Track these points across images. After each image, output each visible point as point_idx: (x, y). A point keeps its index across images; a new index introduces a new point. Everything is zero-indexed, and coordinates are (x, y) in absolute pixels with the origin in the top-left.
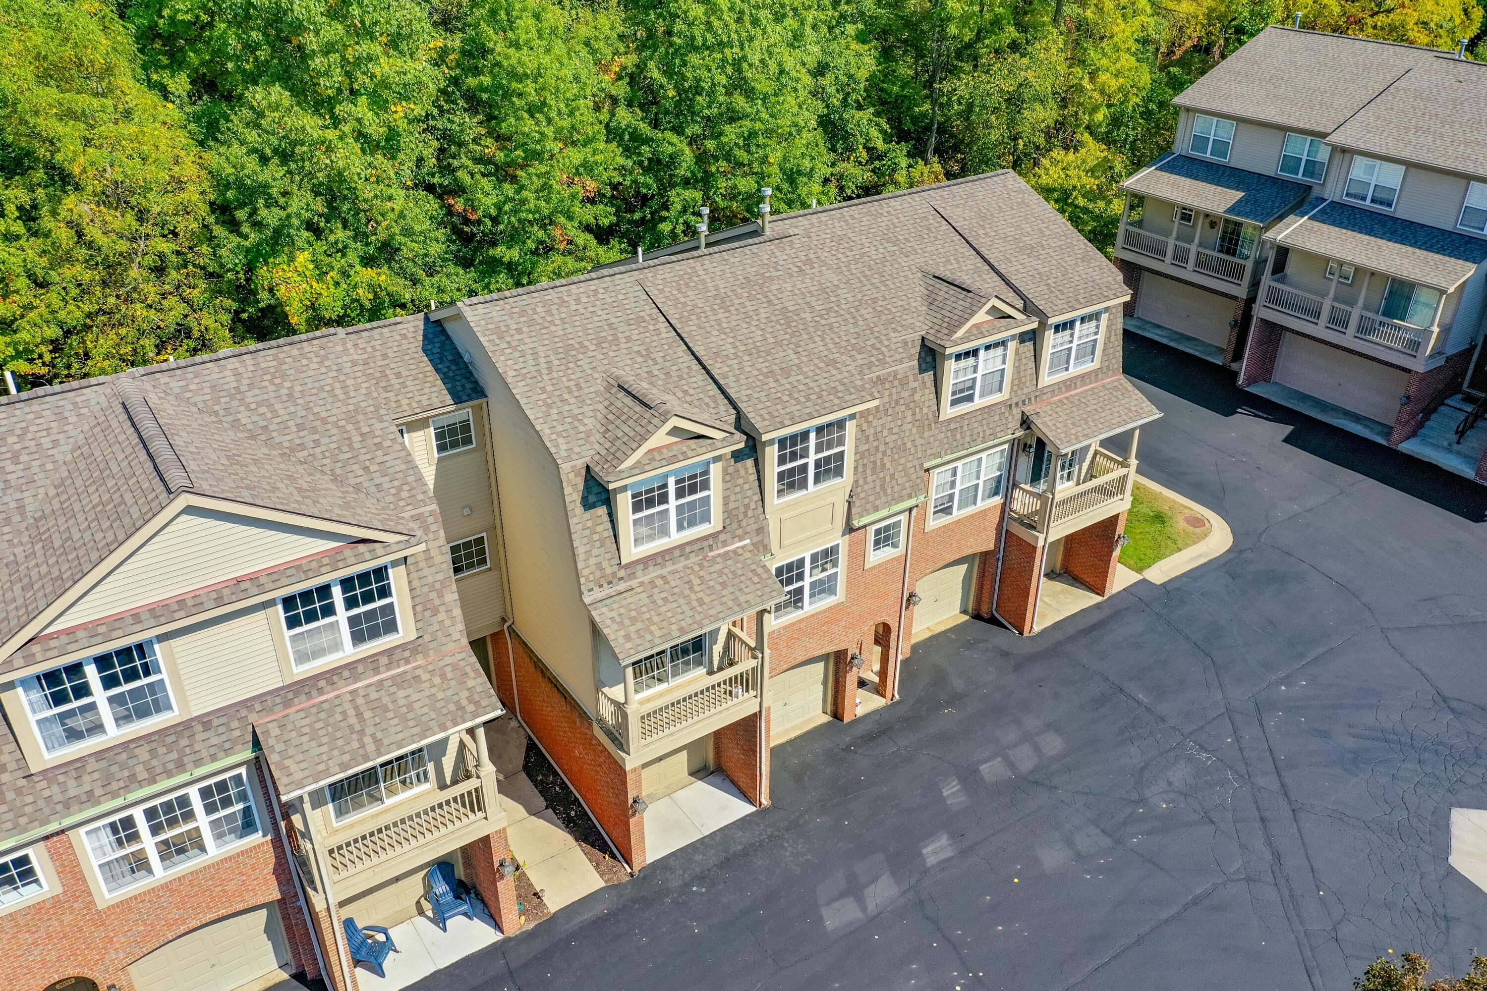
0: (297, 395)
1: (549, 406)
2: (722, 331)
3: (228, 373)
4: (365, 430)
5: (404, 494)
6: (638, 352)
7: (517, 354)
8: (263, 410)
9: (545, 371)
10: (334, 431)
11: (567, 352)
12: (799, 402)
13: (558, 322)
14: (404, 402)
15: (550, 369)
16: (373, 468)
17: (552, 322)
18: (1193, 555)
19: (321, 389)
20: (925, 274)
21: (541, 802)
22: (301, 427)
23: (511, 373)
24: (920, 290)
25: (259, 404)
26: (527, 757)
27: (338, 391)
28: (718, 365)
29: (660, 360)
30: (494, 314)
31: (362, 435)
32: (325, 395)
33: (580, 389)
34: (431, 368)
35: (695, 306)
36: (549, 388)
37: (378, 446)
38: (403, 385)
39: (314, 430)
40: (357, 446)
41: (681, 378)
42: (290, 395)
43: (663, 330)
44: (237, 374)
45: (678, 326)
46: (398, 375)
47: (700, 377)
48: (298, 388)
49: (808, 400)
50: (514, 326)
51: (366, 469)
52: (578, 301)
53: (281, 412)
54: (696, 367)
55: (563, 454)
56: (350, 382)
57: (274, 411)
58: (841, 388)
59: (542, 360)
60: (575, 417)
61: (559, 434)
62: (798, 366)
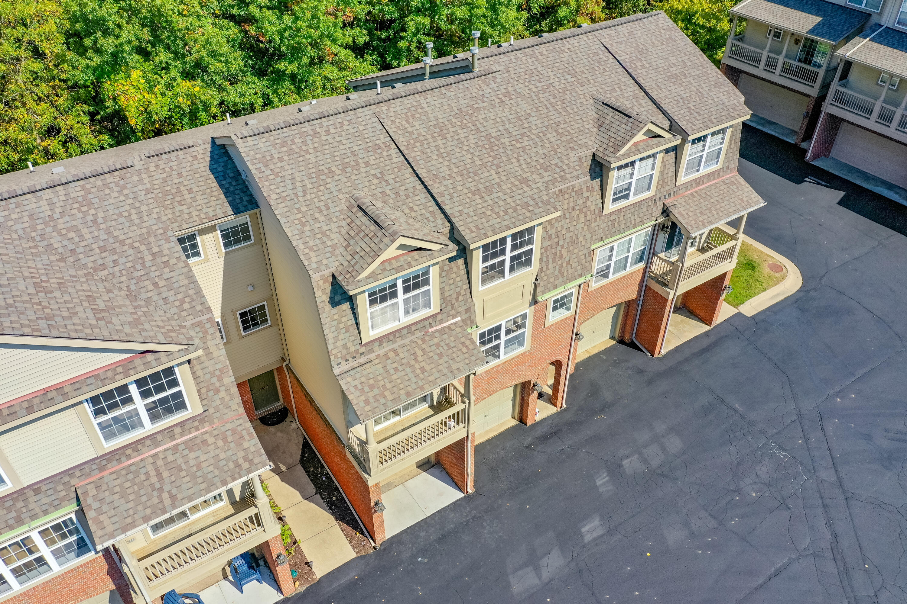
0: (100, 221)
1: (303, 224)
2: (440, 156)
3: (44, 203)
4: (155, 250)
5: (186, 306)
6: (375, 175)
7: (279, 180)
8: (72, 235)
9: (300, 194)
10: (130, 252)
11: (318, 177)
12: (499, 216)
13: (311, 151)
14: (195, 213)
15: (304, 192)
16: (161, 284)
17: (307, 151)
18: (774, 294)
19: (120, 215)
20: (596, 100)
21: (312, 489)
22: (102, 249)
23: (274, 196)
24: (592, 114)
25: (69, 230)
26: (303, 453)
27: (134, 217)
28: (436, 185)
29: (391, 181)
30: (261, 145)
31: (153, 254)
32: (122, 220)
33: (327, 207)
34: (216, 184)
35: (419, 134)
36: (304, 209)
37: (166, 263)
38: (194, 199)
39: (114, 252)
40: (148, 264)
41: (407, 196)
42: (95, 221)
43: (394, 156)
44: (51, 204)
45: (406, 152)
46: (190, 191)
47: (423, 195)
48: (101, 215)
49: (506, 213)
50: (276, 156)
51: (155, 284)
52: (328, 132)
53: (87, 236)
54: (420, 187)
55: (314, 266)
56: (144, 208)
57: (81, 236)
58: (531, 203)
59: (298, 184)
60: (324, 233)
61: (311, 249)
62: (499, 185)
